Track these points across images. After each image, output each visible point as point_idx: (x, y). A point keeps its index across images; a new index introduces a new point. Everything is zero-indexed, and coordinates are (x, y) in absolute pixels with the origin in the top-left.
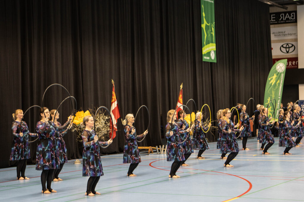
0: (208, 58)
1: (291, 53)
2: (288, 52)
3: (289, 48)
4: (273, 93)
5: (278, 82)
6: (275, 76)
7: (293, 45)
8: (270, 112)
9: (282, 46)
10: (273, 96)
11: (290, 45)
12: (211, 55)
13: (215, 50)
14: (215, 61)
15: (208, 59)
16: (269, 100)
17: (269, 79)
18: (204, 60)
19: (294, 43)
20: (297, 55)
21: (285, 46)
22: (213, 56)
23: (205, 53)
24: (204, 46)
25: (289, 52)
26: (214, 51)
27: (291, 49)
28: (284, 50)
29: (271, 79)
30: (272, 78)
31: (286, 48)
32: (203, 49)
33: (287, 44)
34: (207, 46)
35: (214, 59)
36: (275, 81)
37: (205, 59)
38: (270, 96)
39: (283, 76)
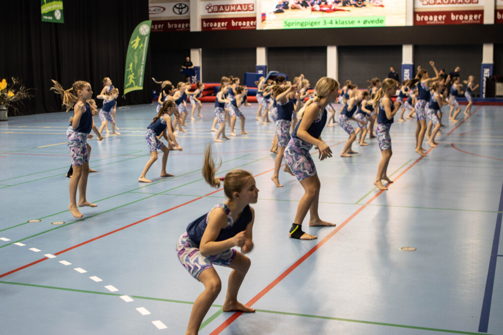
0: (50, 18)
1: (184, 15)
2: (181, 13)
3: (182, 8)
4: (136, 58)
5: (142, 45)
6: (138, 40)
7: (186, 6)
8: (133, 79)
9: (175, 6)
10: (136, 62)
11: (183, 6)
12: (56, 14)
13: (62, 8)
14: (62, 22)
15: (51, 20)
16: (131, 65)
17: (132, 42)
18: (43, 20)
19: (186, 3)
20: (189, 16)
21: (178, 6)
22: (58, 16)
23: (46, 12)
24: (44, 4)
25: (183, 13)
26: (61, 10)
27: (184, 10)
28: (177, 11)
29: (134, 43)
30: (134, 41)
31: (179, 8)
32: (42, 7)
33: (180, 5)
34: (48, 4)
35: (61, 18)
36: (138, 45)
37: (45, 19)
38: (132, 62)
39: (147, 39)
